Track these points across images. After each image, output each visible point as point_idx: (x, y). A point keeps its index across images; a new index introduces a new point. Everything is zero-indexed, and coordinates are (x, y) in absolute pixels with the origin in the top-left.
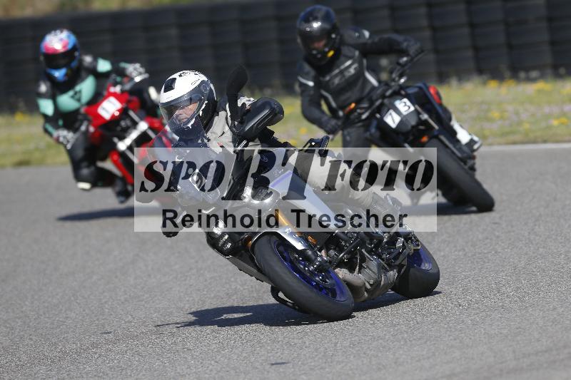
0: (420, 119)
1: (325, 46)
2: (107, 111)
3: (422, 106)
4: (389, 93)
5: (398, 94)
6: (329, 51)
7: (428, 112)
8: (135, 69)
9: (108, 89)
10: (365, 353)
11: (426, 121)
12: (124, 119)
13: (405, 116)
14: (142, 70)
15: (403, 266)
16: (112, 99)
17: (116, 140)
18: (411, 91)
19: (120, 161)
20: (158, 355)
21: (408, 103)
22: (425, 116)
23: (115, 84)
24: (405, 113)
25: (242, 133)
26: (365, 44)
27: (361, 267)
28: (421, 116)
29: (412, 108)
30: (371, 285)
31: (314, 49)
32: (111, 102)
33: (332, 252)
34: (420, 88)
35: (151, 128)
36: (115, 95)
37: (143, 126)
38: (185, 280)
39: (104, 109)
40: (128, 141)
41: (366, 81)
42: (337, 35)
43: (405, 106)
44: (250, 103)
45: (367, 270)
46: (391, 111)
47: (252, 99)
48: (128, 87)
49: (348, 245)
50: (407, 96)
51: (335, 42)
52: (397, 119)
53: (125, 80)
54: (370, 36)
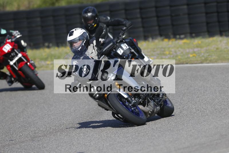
0: (131, 51)
1: (93, 23)
2: (6, 49)
3: (131, 46)
4: (118, 41)
5: (122, 42)
6: (94, 25)
7: (134, 49)
8: (16, 33)
9: (6, 41)
10: (115, 148)
11: (133, 52)
12: (13, 53)
13: (125, 50)
14: (19, 33)
15: (162, 104)
16: (8, 44)
17: (9, 61)
18: (127, 41)
19: (11, 69)
20: (32, 149)
21: (126, 45)
22: (133, 51)
23: (9, 39)
24: (125, 49)
25: (102, 52)
26: (108, 22)
27: (148, 105)
28: (131, 50)
29: (128, 47)
30: (151, 112)
31: (89, 24)
32: (7, 46)
33: (136, 99)
34: (130, 39)
35: (23, 56)
36: (9, 43)
37: (20, 55)
38: (43, 119)
39: (5, 48)
40: (14, 61)
41: (108, 36)
42: (97, 18)
43: (125, 46)
44: (103, 41)
45: (149, 106)
46: (120, 48)
47: (103, 39)
48: (14, 40)
49: (143, 96)
50: (126, 42)
51: (97, 21)
52: (122, 51)
53: (13, 37)
54: (110, 19)
